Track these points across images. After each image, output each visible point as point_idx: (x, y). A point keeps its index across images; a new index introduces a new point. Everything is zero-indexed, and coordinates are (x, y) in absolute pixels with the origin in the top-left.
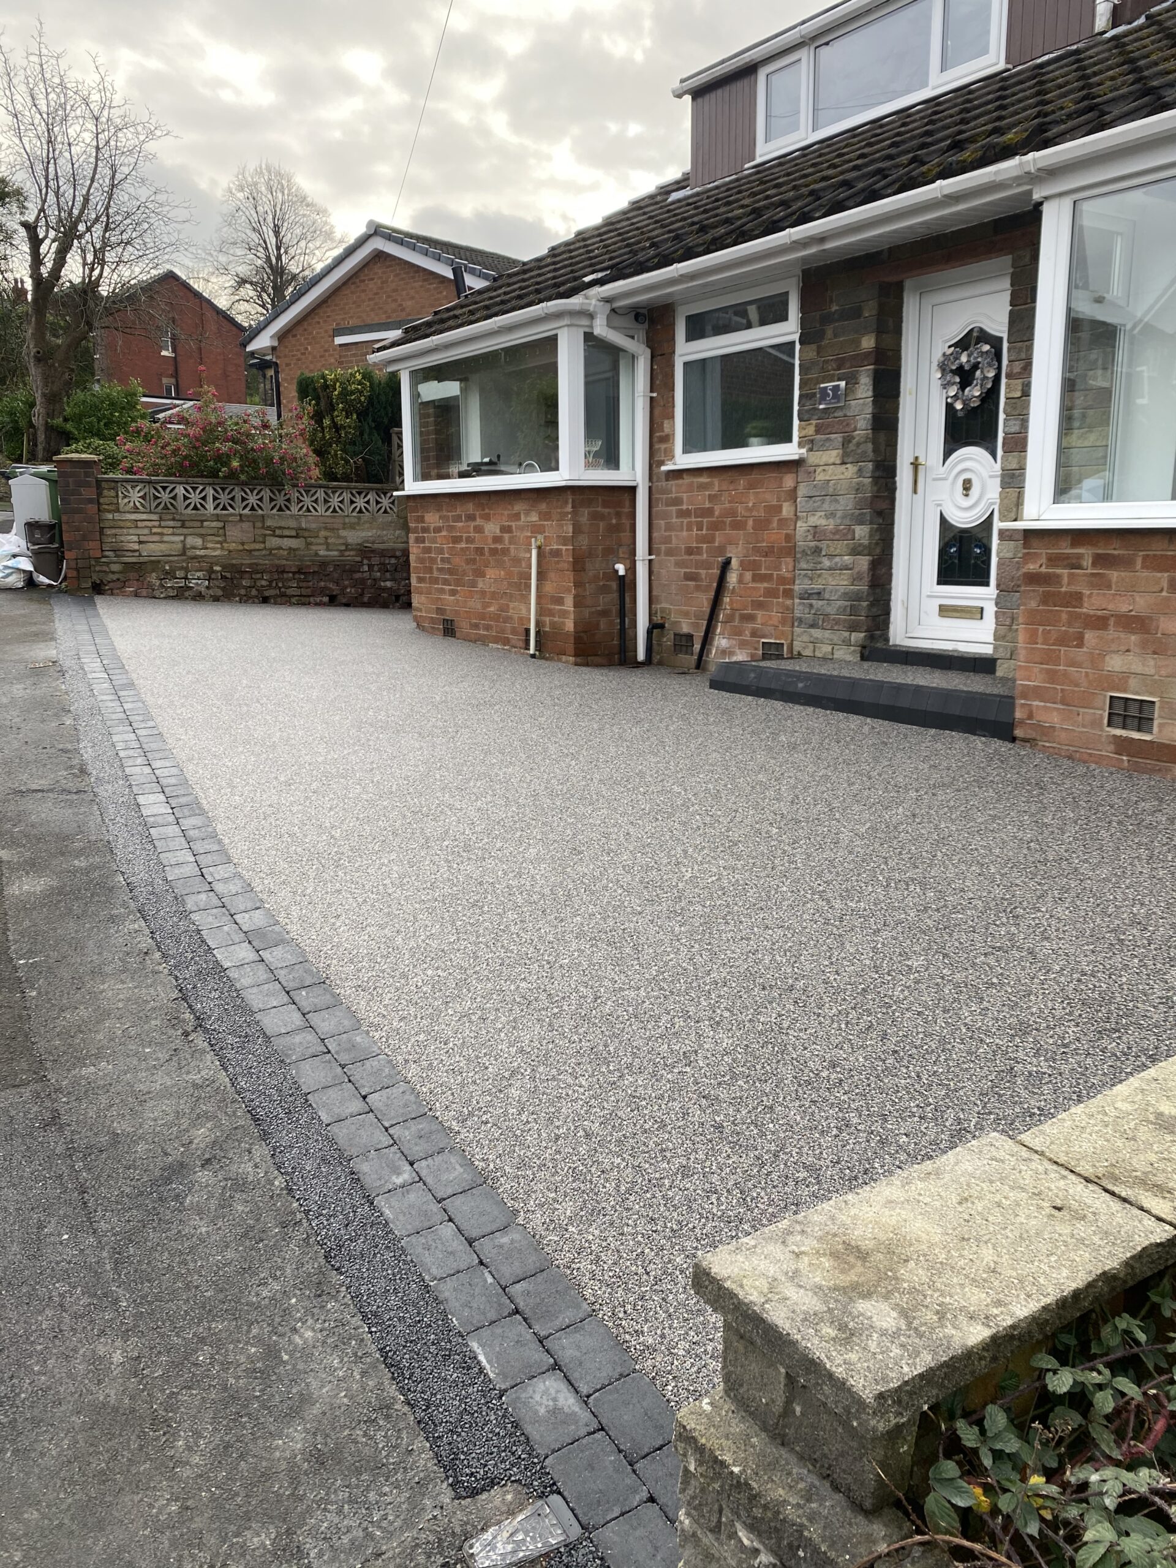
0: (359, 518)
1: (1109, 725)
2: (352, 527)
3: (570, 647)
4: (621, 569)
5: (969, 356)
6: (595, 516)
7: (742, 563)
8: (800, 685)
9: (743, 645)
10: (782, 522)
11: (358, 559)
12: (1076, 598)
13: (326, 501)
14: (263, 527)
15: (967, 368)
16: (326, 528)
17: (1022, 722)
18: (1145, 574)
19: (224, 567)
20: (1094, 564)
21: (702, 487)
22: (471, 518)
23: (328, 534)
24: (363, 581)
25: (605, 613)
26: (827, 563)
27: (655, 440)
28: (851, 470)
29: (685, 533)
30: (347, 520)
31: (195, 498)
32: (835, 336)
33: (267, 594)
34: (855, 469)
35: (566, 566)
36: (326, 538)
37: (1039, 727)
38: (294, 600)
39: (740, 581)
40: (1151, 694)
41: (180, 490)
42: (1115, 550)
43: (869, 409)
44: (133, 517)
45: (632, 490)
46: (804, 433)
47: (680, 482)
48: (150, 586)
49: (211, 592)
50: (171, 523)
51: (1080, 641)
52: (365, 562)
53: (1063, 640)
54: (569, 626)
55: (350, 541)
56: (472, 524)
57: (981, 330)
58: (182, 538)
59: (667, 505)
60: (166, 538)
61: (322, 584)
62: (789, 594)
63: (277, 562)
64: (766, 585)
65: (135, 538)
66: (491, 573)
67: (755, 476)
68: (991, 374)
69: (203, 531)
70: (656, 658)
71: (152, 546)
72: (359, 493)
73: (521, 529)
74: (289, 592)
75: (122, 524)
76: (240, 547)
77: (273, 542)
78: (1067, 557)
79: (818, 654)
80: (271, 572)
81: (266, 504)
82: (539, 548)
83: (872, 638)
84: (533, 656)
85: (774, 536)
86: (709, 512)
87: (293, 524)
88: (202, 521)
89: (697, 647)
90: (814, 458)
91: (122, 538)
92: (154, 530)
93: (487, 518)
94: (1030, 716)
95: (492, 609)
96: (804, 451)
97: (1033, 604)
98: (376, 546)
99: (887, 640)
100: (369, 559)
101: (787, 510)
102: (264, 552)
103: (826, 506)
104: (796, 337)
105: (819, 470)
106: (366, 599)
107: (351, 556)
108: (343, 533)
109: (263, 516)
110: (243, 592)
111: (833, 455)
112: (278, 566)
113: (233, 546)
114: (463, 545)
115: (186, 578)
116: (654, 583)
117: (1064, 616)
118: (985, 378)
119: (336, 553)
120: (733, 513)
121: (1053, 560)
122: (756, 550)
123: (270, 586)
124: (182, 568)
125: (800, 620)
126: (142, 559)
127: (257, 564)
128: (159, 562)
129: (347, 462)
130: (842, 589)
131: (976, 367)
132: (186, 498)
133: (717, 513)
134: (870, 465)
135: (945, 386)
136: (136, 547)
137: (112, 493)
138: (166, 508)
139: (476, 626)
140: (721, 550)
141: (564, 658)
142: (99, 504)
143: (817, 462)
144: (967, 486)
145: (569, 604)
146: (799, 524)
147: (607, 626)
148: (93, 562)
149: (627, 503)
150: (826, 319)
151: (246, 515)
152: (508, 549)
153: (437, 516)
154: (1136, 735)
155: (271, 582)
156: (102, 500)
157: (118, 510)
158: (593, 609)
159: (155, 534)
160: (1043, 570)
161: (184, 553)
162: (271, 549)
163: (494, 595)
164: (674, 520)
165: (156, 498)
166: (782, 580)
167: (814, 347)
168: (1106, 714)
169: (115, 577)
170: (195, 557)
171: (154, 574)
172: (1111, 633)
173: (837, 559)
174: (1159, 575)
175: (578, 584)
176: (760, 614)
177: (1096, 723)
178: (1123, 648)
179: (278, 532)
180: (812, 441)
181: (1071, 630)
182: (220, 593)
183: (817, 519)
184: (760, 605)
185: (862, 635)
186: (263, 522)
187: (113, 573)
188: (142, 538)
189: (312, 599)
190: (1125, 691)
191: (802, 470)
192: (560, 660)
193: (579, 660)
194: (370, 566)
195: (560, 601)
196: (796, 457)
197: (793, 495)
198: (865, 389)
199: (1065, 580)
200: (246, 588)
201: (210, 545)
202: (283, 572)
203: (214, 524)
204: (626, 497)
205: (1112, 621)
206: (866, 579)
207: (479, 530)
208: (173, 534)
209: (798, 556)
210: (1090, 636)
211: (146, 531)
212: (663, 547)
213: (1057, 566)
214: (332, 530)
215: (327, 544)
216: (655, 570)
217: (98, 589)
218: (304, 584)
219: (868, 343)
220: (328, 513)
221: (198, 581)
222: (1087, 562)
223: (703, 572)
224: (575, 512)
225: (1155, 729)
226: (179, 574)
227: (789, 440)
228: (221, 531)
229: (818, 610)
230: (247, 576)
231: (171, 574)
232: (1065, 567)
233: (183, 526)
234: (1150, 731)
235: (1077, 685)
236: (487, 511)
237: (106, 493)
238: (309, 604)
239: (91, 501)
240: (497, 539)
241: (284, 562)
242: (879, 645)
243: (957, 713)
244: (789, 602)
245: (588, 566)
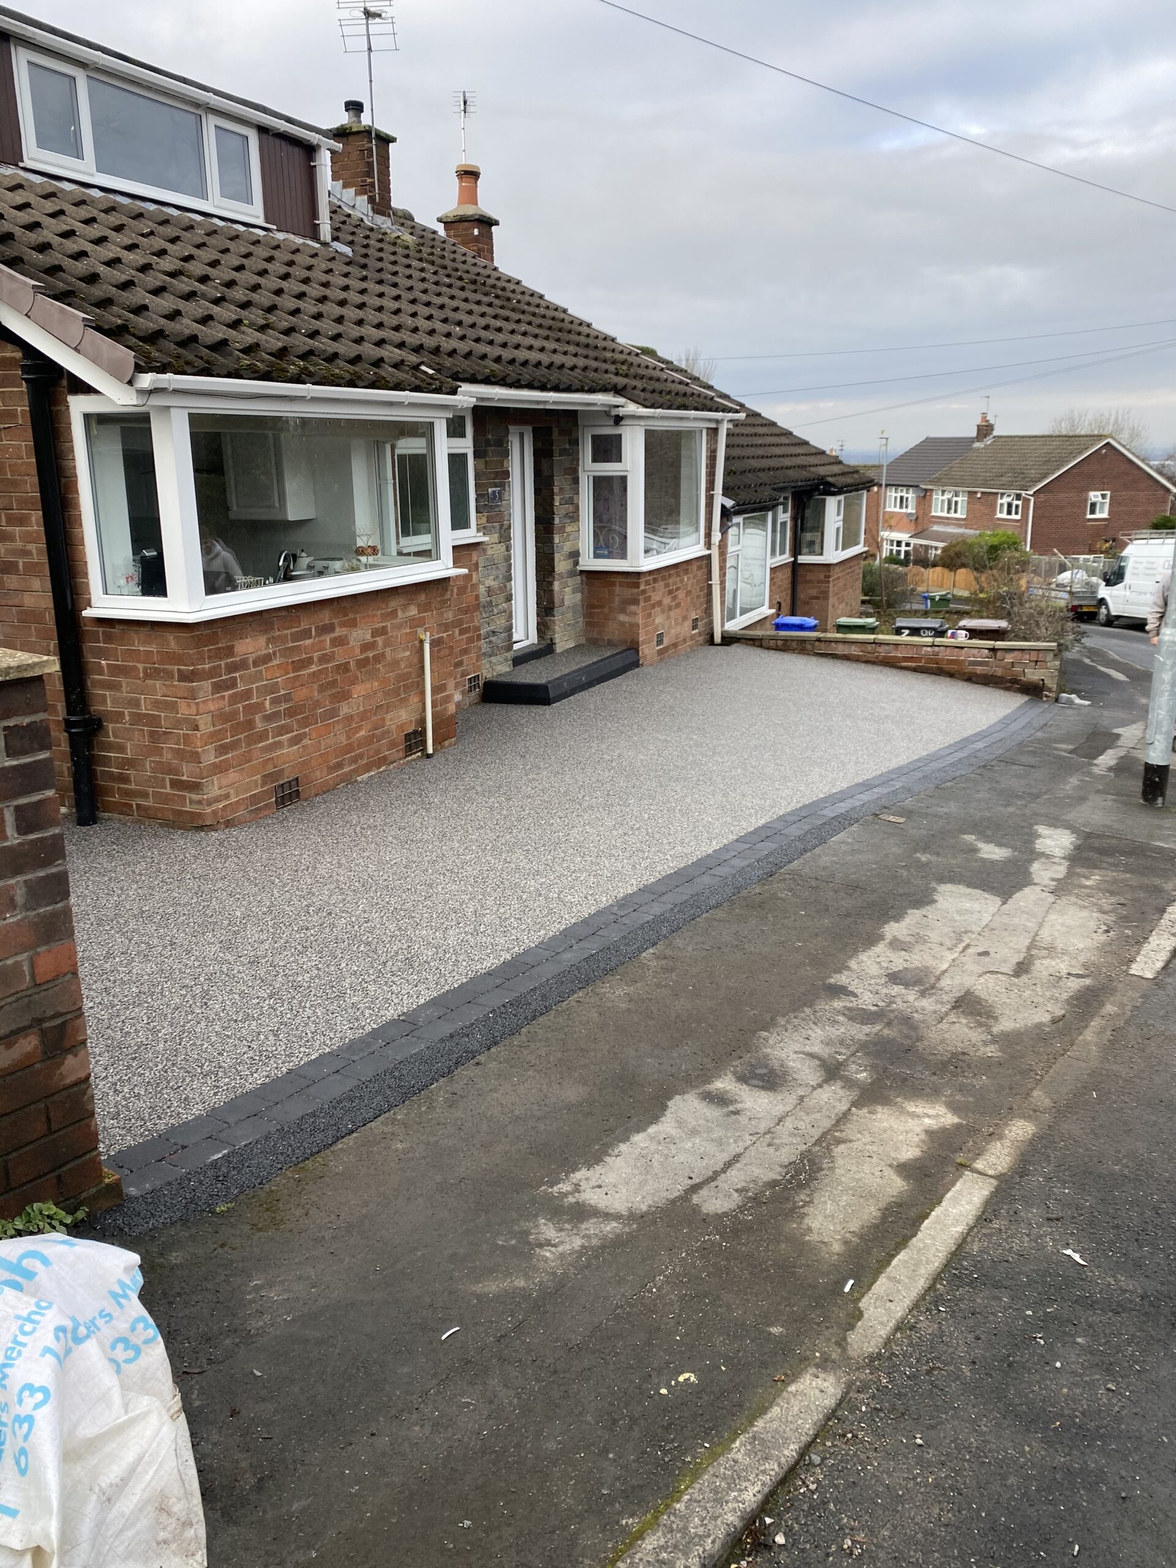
3: (453, 728)
9: (456, 687)
10: (472, 587)
22: (328, 629)
26: (496, 610)
28: (503, 547)
32: (493, 457)
43: (509, 507)
46: (478, 522)
56: (327, 638)
62: (479, 637)
64: (467, 635)
66: (359, 691)
73: (399, 627)
79: (494, 673)
84: (429, 755)
85: (469, 597)
93: (353, 624)
95: (362, 733)
96: (481, 534)
101: (474, 578)
103: (495, 572)
104: (471, 450)
105: (489, 548)
111: (495, 537)
114: (314, 668)
122: (460, 610)
125: (486, 656)
130: (503, 626)
134: (511, 543)
139: (339, 765)
141: (447, 742)
143: (487, 542)
146: (480, 587)
150: (488, 443)
152: (383, 655)
163: (363, 716)
166: (475, 629)
173: (500, 606)
176: (465, 659)
180: (486, 527)
183: (490, 582)
184: (465, 652)
185: (512, 652)
191: (479, 548)
196: (476, 540)
197: (477, 566)
198: (507, 493)
207: (339, 641)
209: (482, 609)
227: (469, 527)
236: (351, 615)
244: (479, 645)
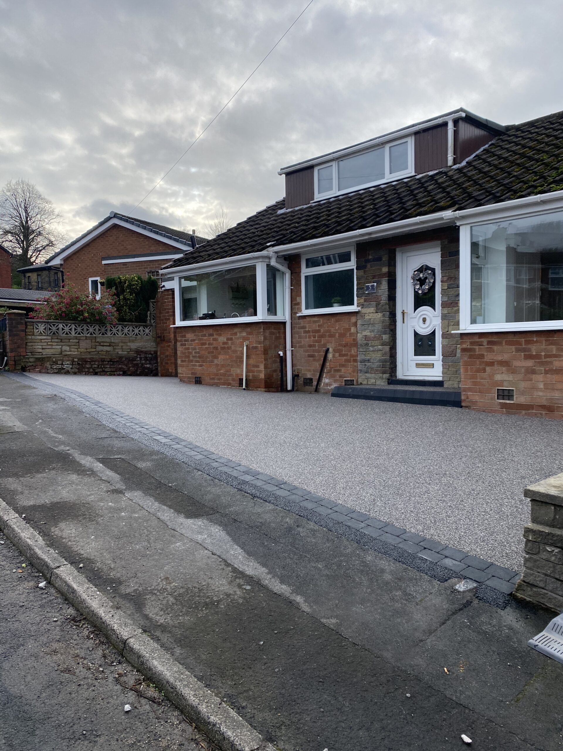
0: (136, 338)
1: (498, 399)
2: (133, 341)
3: (263, 385)
4: (281, 353)
5: (423, 275)
6: (271, 333)
7: (334, 350)
8: (372, 393)
9: (335, 381)
10: (351, 334)
11: (136, 355)
12: (482, 356)
13: (122, 330)
14: (95, 342)
15: (422, 279)
16: (122, 342)
17: (464, 400)
18: (507, 347)
19: (79, 359)
20: (488, 344)
21: (315, 322)
22: (212, 335)
23: (123, 344)
24: (137, 364)
25: (275, 371)
26: (371, 349)
27: (293, 304)
28: (380, 315)
29: (307, 339)
30: (131, 338)
31: (67, 329)
32: (371, 267)
33: (97, 371)
34: (382, 314)
35: (260, 352)
36: (122, 346)
37: (471, 402)
38: (108, 373)
39: (334, 356)
40: (512, 387)
41: (61, 326)
42: (495, 339)
43: (387, 293)
44: (40, 337)
45: (284, 323)
46: (359, 302)
47: (305, 320)
48: (46, 368)
49: (73, 370)
50: (56, 340)
51: (484, 370)
52: (138, 356)
53: (478, 371)
54: (262, 376)
55: (132, 347)
56: (212, 338)
57: (426, 266)
58: (61, 347)
59: (299, 329)
60: (54, 347)
61: (120, 366)
62: (355, 361)
63: (101, 357)
64: (345, 358)
65: (40, 347)
66: (221, 357)
67: (338, 317)
68: (432, 281)
69: (69, 344)
70: (296, 388)
71: (48, 350)
72: (136, 327)
73: (238, 339)
74: (106, 370)
75: (35, 341)
76: (86, 351)
77: (100, 348)
78: (478, 342)
79: (369, 383)
80: (99, 361)
81: (97, 332)
82: (247, 346)
83: (391, 376)
84: (244, 389)
85: (348, 339)
86: (319, 331)
87: (108, 340)
88: (70, 339)
89: (315, 383)
90: (364, 311)
91: (35, 347)
92: (49, 343)
93: (220, 335)
94: (468, 398)
95: (222, 371)
96: (360, 308)
97: (466, 359)
98: (143, 349)
99: (396, 377)
100: (140, 355)
101: (353, 330)
102: (95, 353)
103: (370, 328)
104: (355, 267)
105: (366, 315)
106: (138, 373)
107: (133, 354)
108: (129, 344)
109: (95, 337)
110: (86, 370)
111: (372, 310)
112: (102, 359)
113: (82, 350)
114: (207, 346)
115: (62, 364)
116: (294, 359)
117: (478, 362)
118: (430, 282)
119: (126, 353)
120: (329, 331)
121: (472, 343)
122: (341, 345)
123: (98, 367)
124: (60, 360)
125: (361, 370)
126: (43, 356)
127: (93, 358)
128: (51, 357)
129: (131, 314)
130: (378, 358)
131: (426, 278)
132: (63, 329)
133: (322, 331)
134: (388, 313)
135: (415, 285)
136: (41, 351)
137: (32, 327)
138: (54, 334)
139: (213, 379)
140: (325, 345)
141: (259, 389)
142: (26, 332)
143: (365, 312)
144: (424, 320)
145: (262, 367)
146: (358, 335)
147: (277, 376)
148: (22, 358)
149: (282, 328)
150: (368, 261)
151: (89, 337)
152: (231, 347)
153: (193, 335)
154: (508, 402)
155: (99, 366)
156: (27, 330)
157: (33, 335)
158: (271, 369)
159: (49, 345)
160: (469, 347)
161: (61, 354)
162: (98, 352)
163: (223, 366)
164: (302, 334)
165: (50, 329)
166: (352, 356)
167: (362, 271)
168: (496, 395)
169: (31, 364)
170: (66, 355)
171: (48, 363)
172: (496, 367)
173: (376, 347)
174: (511, 347)
175: (266, 360)
176: (343, 369)
177: (492, 399)
178: (501, 372)
179: (102, 344)
180: (363, 305)
181: (481, 367)
182: (77, 370)
183: (367, 333)
184: (343, 366)
185: (388, 375)
186: (95, 339)
187: (30, 362)
188: (44, 347)
189: (115, 373)
190: (503, 387)
191: (358, 315)
192: (257, 390)
193: (266, 390)
194: (141, 358)
195: (258, 366)
196: (357, 310)
197: (355, 324)
198: (385, 285)
199: (477, 350)
200: (88, 368)
201: (72, 350)
202: (104, 361)
203: (75, 341)
204: (282, 326)
205: (496, 363)
206: (388, 354)
207: (215, 340)
208: (57, 345)
209: (359, 346)
210: (488, 369)
211: (45, 344)
212: (297, 345)
213: (474, 345)
214: (124, 343)
215: (122, 349)
216: (294, 354)
217: (24, 369)
218: (112, 366)
219: (385, 270)
220: (123, 336)
221: (67, 366)
222: (485, 343)
223: (316, 354)
224: (264, 332)
225: (515, 399)
226: (59, 362)
227: (352, 304)
228: (77, 344)
229: (368, 366)
230: (88, 363)
231: (56, 363)
232: (477, 346)
233: (61, 342)
234: (513, 400)
235: (484, 386)
236: (220, 332)
237: (29, 327)
238: (114, 375)
239: (22, 331)
240: (224, 343)
241: (104, 357)
242: (394, 379)
243: (439, 399)
244: (355, 364)
245: (269, 352)
